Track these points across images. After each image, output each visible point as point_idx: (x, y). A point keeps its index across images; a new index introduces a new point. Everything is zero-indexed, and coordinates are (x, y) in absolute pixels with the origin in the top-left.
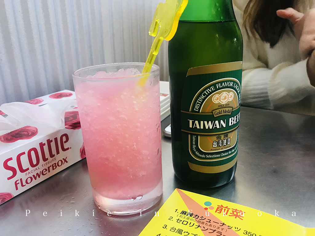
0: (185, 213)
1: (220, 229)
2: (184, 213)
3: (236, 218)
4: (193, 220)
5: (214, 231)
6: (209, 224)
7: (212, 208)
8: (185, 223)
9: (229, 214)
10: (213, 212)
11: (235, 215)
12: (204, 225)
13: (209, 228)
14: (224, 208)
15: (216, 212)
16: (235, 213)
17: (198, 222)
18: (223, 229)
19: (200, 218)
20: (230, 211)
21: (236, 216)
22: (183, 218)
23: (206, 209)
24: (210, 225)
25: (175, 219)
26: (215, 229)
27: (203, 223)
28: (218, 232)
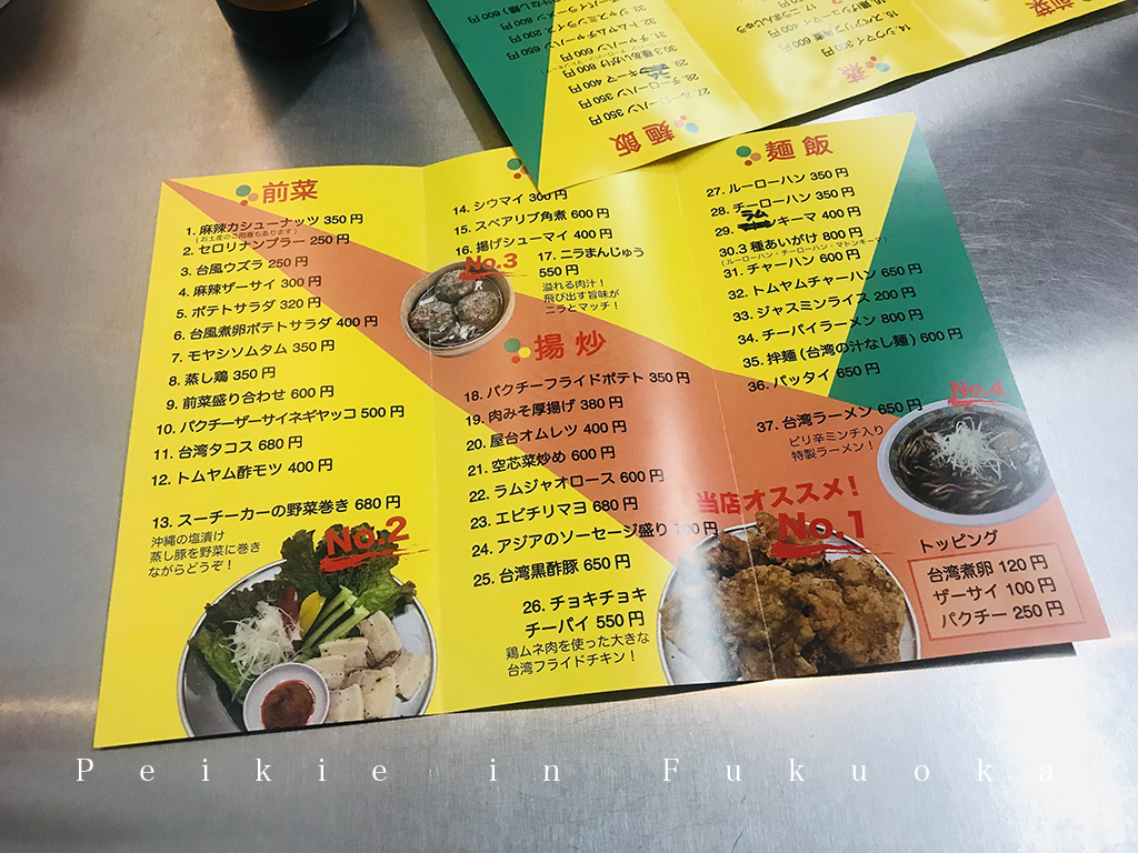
0: (209, 229)
1: (285, 232)
2: (206, 230)
3: (304, 199)
4: (229, 238)
5: (276, 241)
6: (261, 231)
7: (255, 197)
8: (218, 248)
9: (289, 196)
10: (258, 204)
11: (301, 194)
12: (254, 238)
13: (265, 239)
14: (276, 189)
15: (265, 202)
16: (300, 190)
17: (241, 236)
18: (288, 231)
19: (240, 227)
20: (291, 189)
21: (304, 195)
22: (211, 239)
23: (244, 203)
24: (265, 234)
25: (195, 249)
26: (276, 235)
27: (250, 235)
28: (283, 240)
